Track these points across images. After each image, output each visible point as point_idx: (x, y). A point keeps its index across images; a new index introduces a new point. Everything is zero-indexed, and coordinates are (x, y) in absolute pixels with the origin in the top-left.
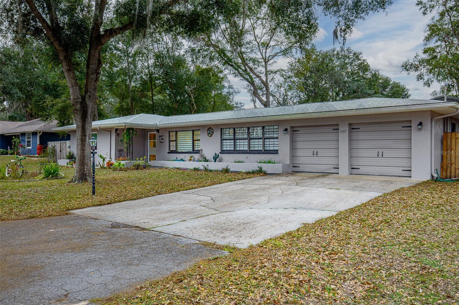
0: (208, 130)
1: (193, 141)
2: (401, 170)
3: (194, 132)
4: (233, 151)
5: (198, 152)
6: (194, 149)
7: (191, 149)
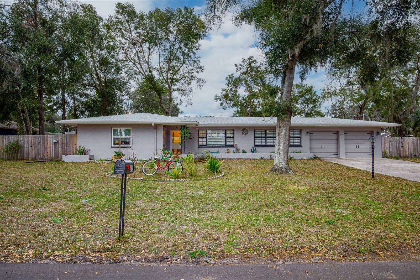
0: (242, 130)
1: (226, 137)
2: (367, 154)
3: (227, 131)
4: (265, 145)
5: (232, 146)
6: (227, 144)
7: (224, 144)
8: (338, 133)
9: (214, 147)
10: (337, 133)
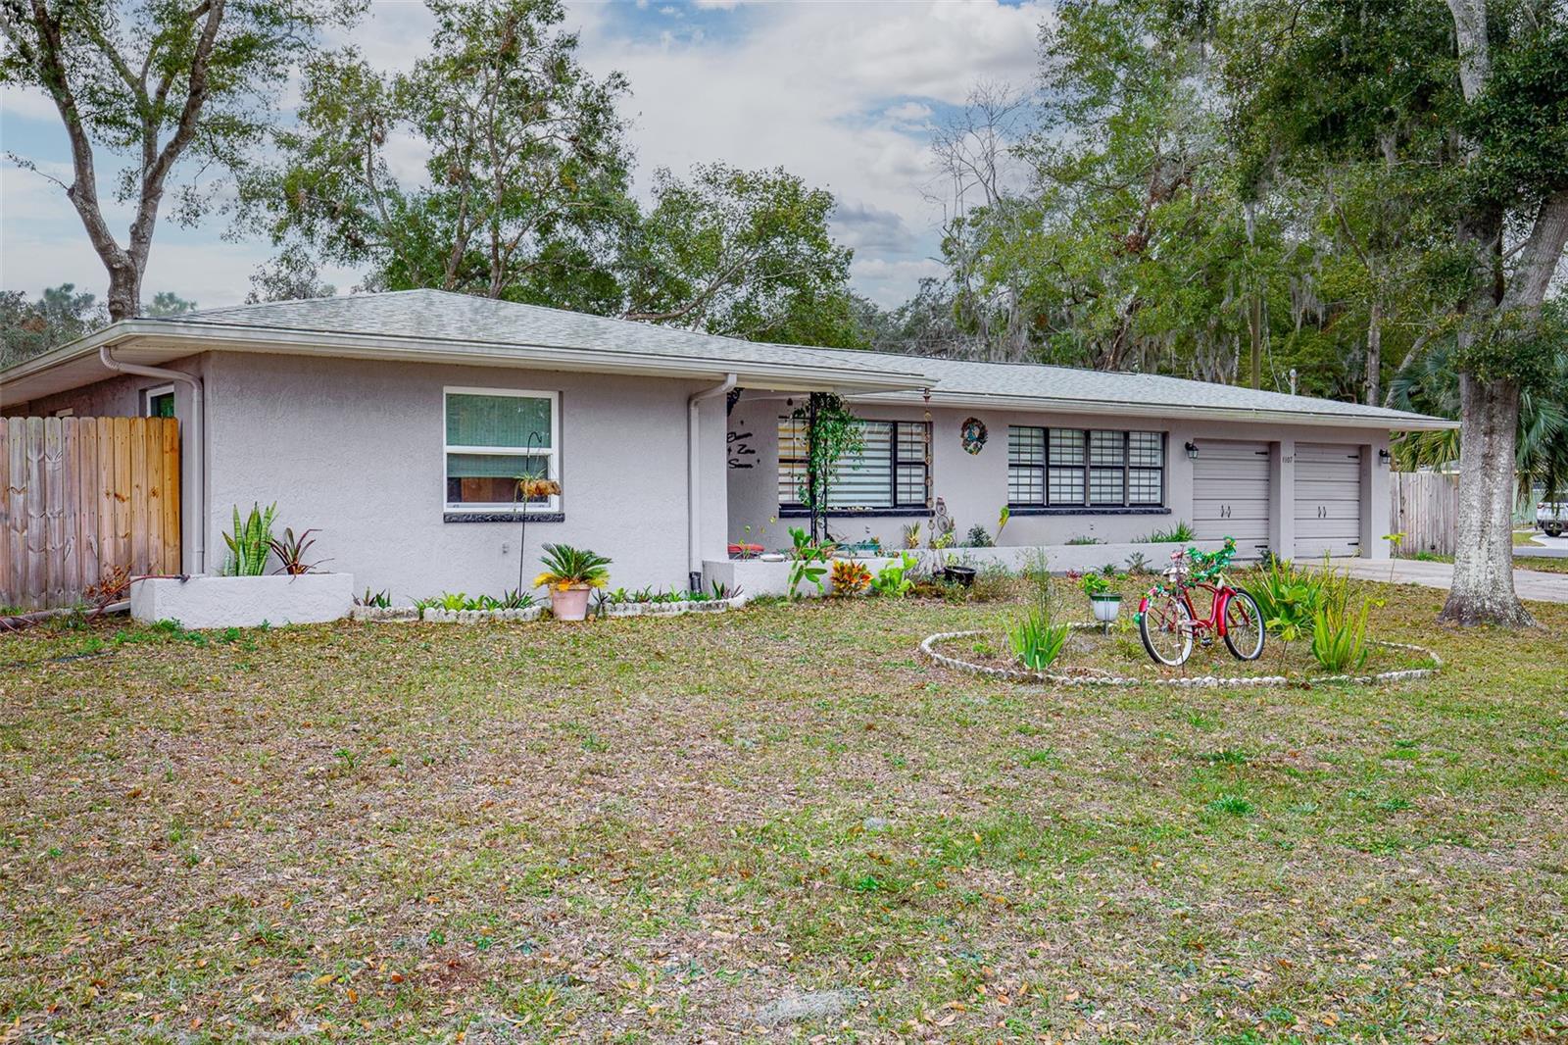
0: (965, 427)
1: (895, 465)
2: (1346, 544)
3: (901, 429)
4: (1042, 505)
5: (922, 510)
6: (902, 498)
7: (884, 500)
8: (1271, 450)
9: (850, 515)
10: (1265, 453)
